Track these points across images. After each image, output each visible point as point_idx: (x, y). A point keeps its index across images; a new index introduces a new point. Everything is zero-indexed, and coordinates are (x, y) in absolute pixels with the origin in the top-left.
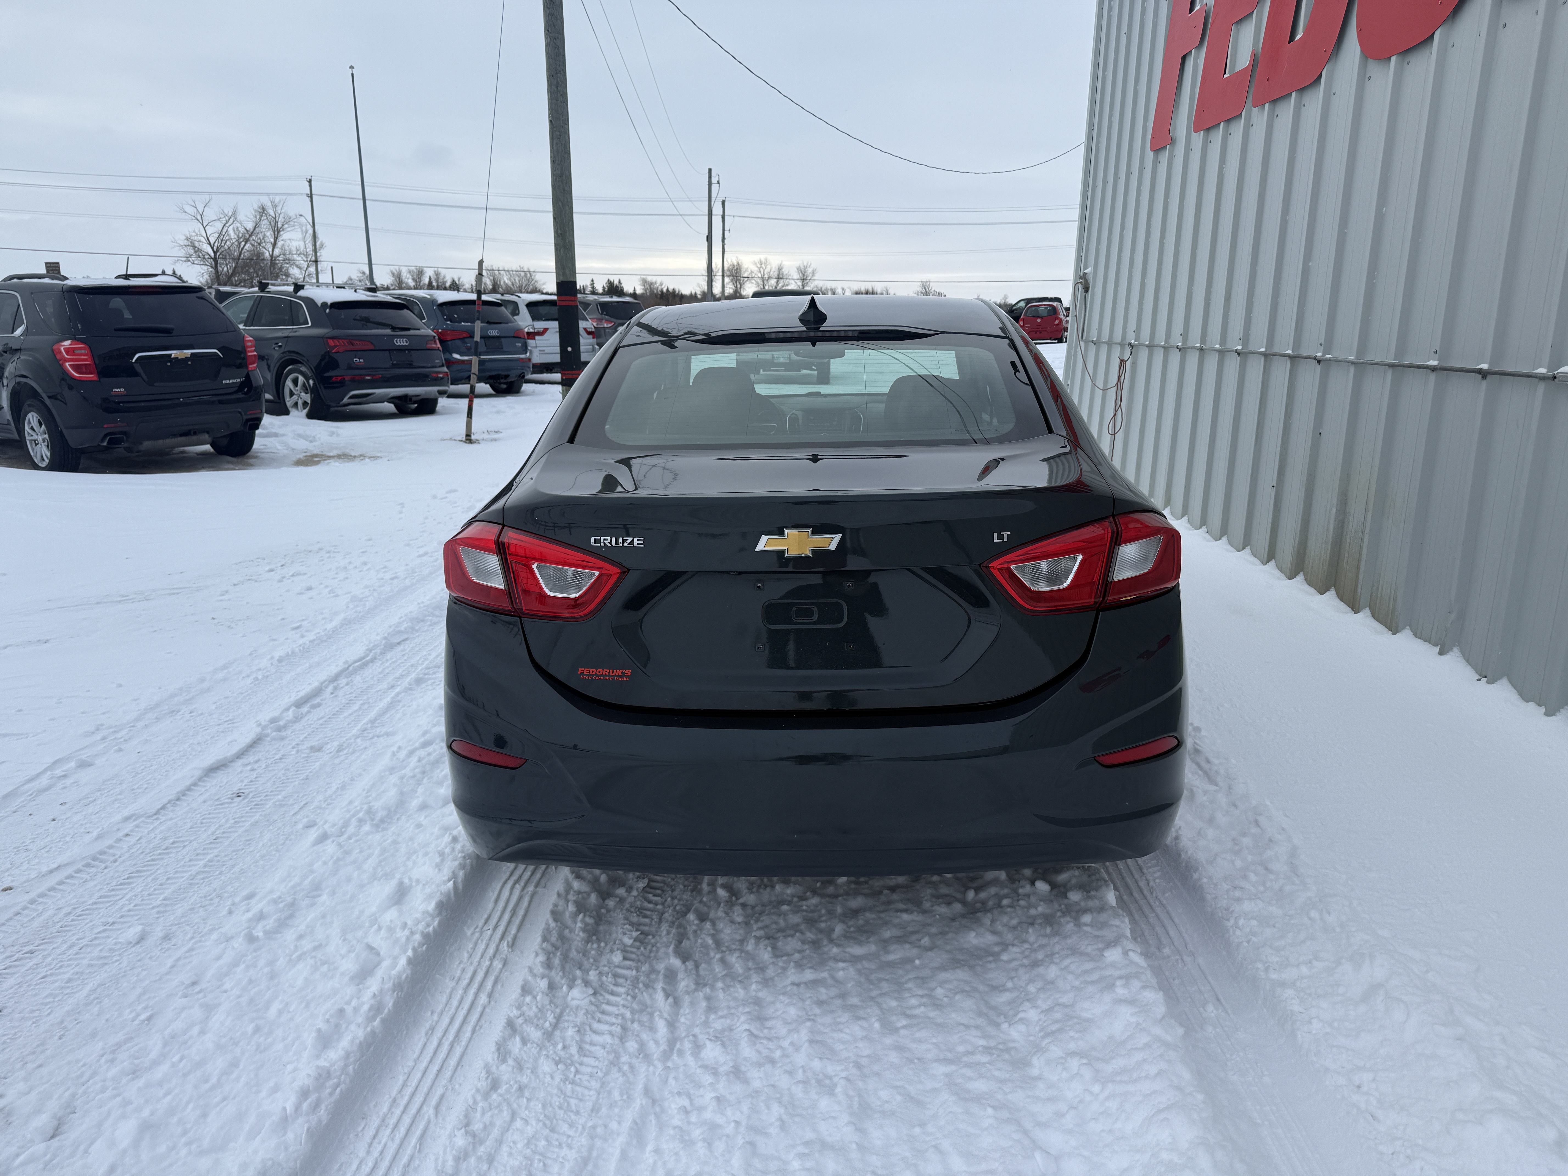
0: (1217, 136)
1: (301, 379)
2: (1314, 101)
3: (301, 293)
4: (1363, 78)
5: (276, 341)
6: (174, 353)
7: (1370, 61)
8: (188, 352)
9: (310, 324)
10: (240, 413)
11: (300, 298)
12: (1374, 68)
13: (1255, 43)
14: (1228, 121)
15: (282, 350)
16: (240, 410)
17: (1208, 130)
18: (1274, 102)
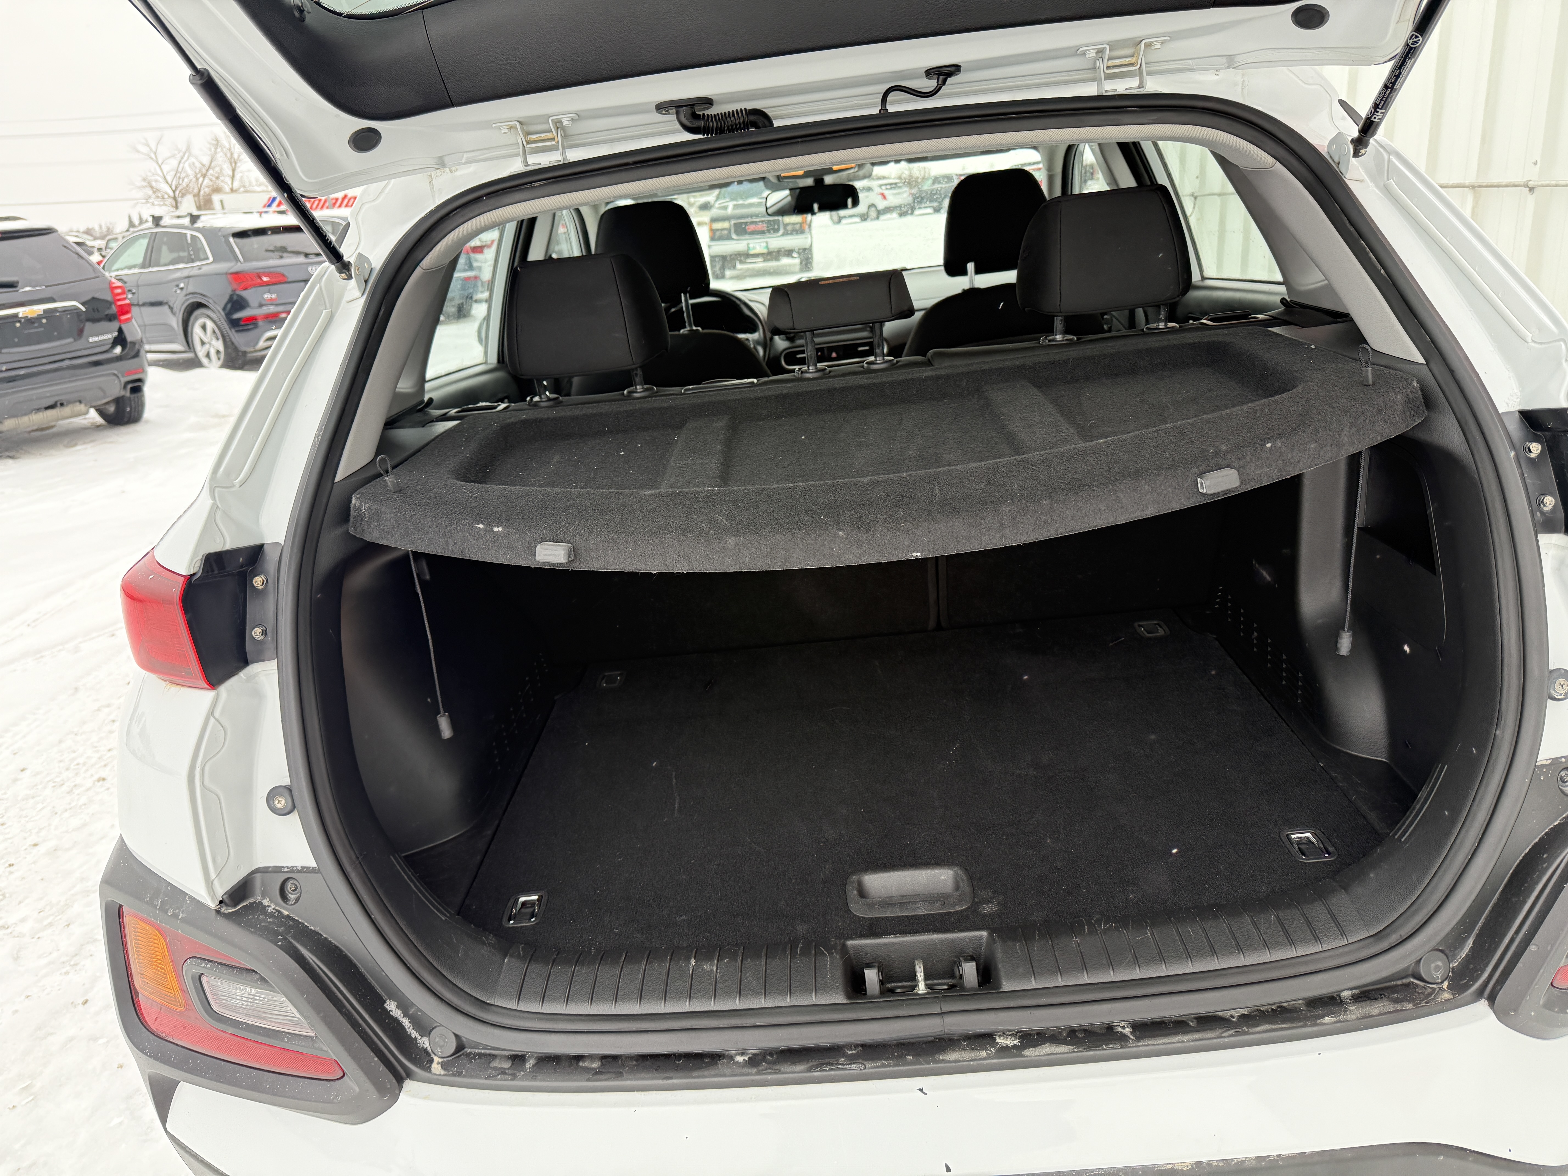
1: (210, 325)
3: (199, 224)
5: (176, 283)
6: (22, 311)
8: (39, 309)
9: (211, 259)
10: (115, 375)
11: (198, 230)
15: (184, 292)
16: (116, 372)
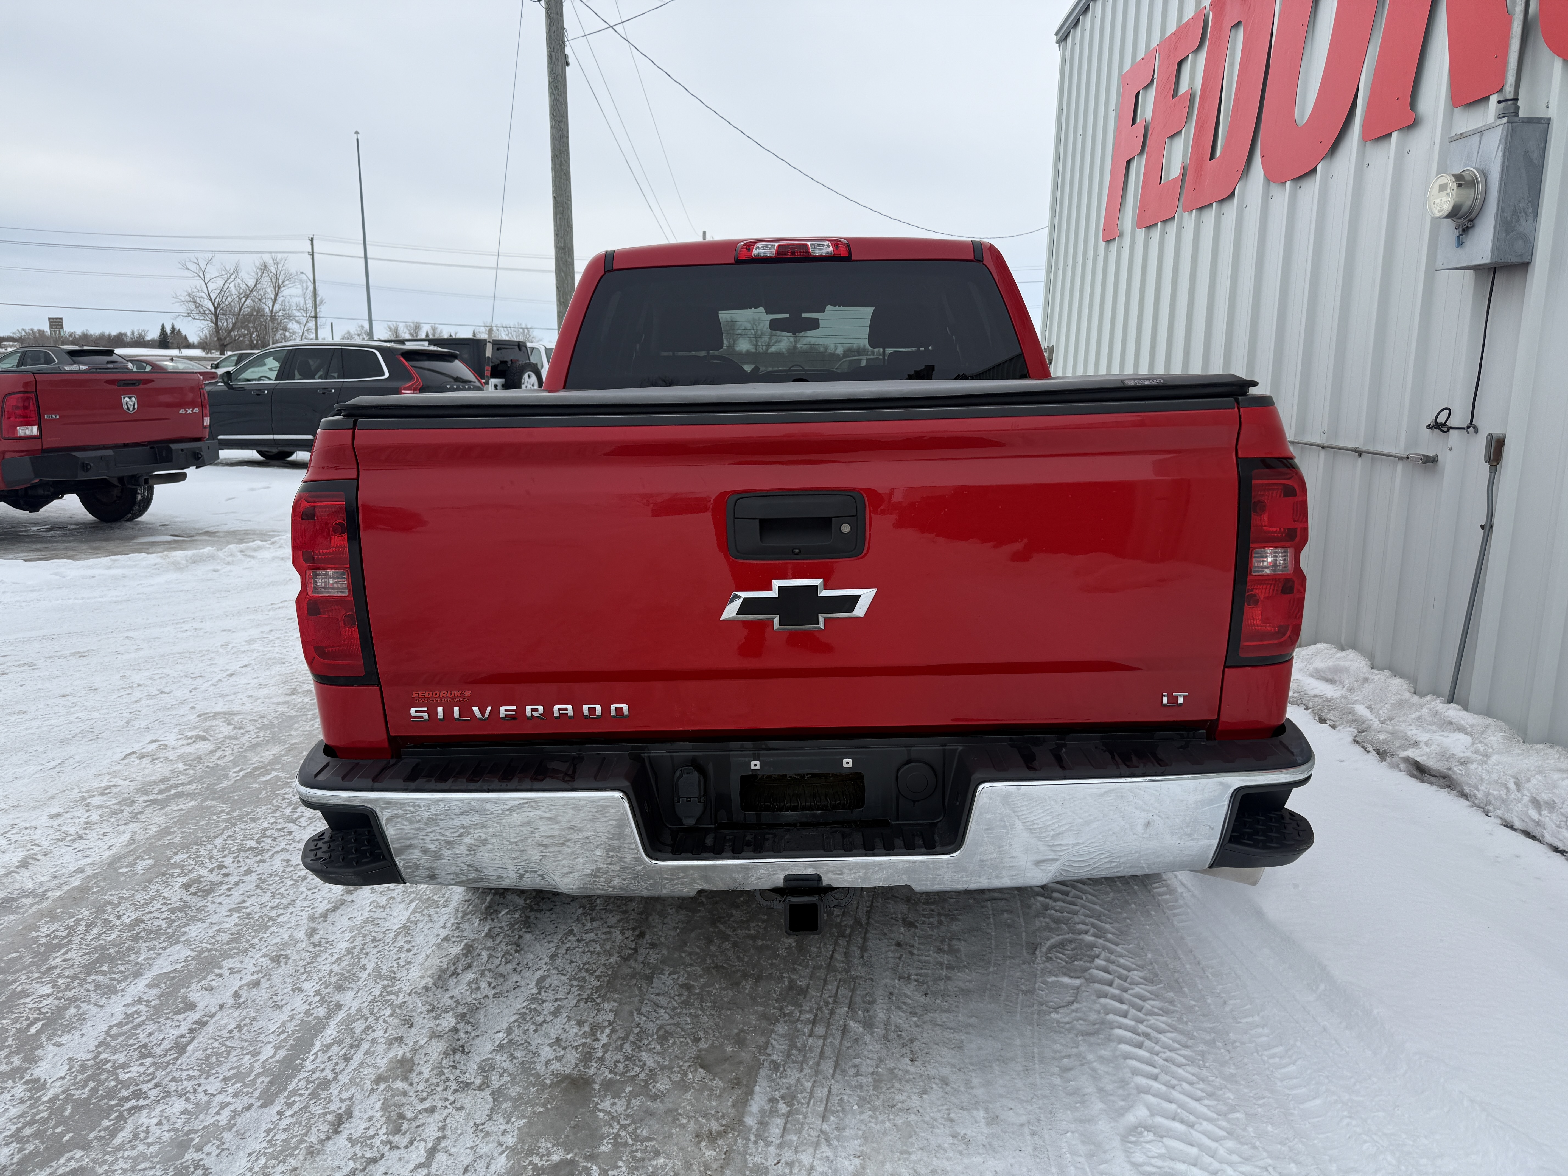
0: (1156, 233)
2: (1231, 210)
4: (1267, 197)
7: (1271, 183)
12: (1275, 189)
13: (1184, 156)
14: (1165, 221)
17: (1149, 227)
18: (1201, 209)
